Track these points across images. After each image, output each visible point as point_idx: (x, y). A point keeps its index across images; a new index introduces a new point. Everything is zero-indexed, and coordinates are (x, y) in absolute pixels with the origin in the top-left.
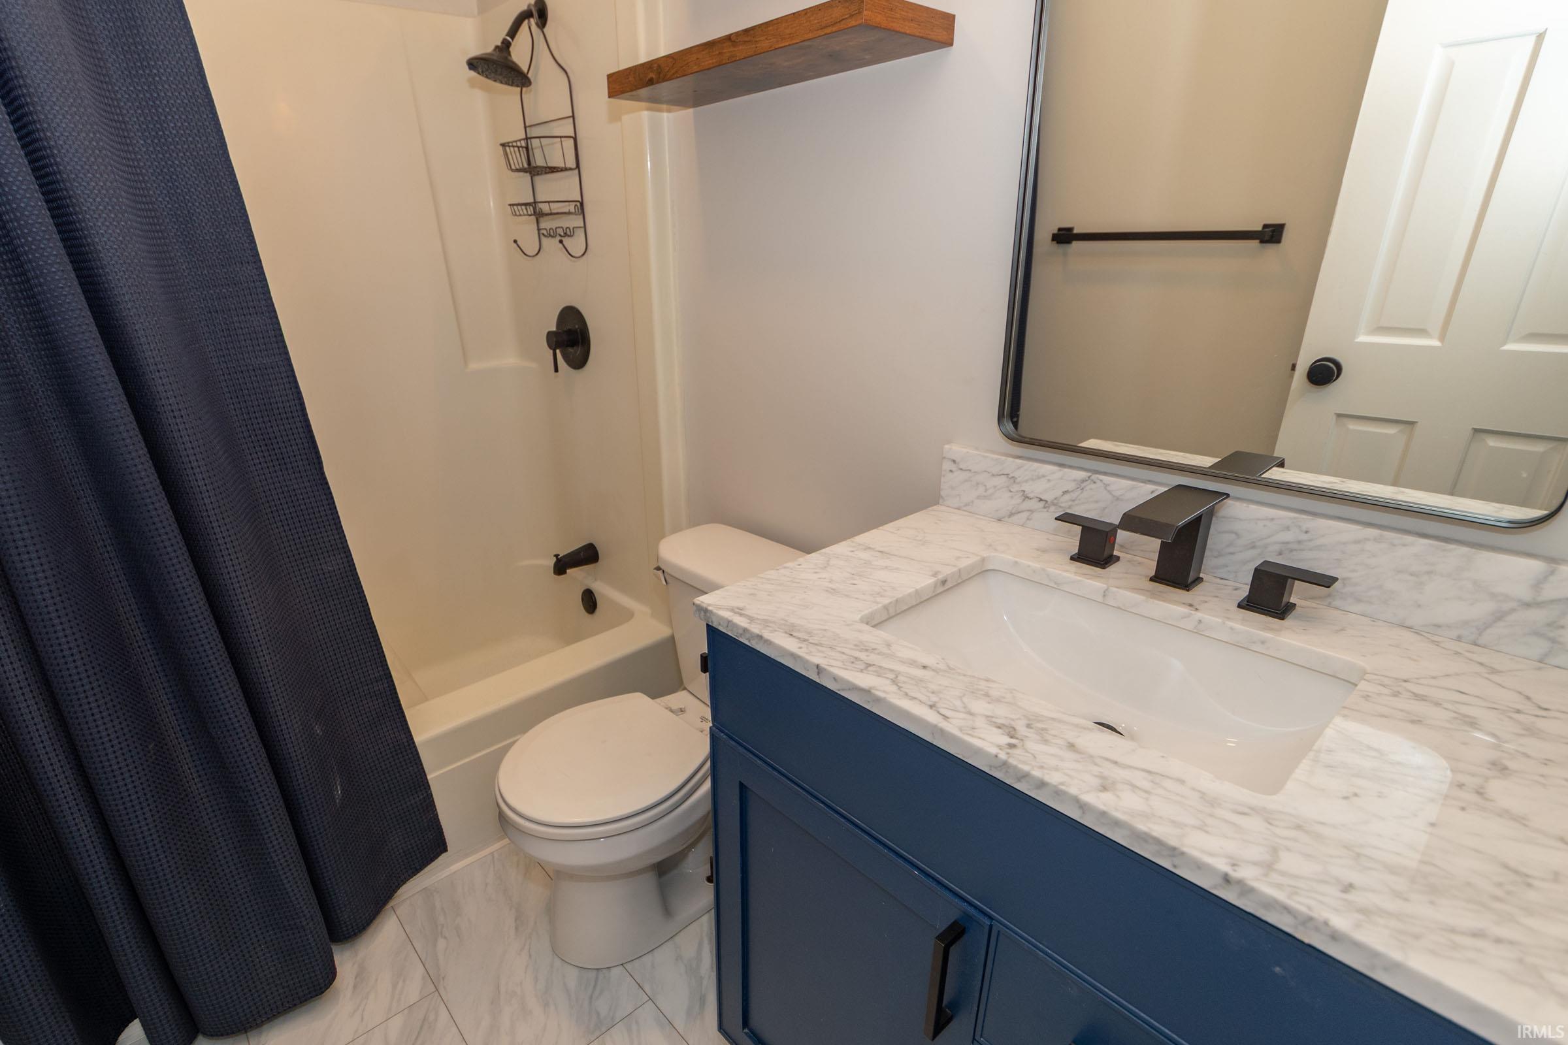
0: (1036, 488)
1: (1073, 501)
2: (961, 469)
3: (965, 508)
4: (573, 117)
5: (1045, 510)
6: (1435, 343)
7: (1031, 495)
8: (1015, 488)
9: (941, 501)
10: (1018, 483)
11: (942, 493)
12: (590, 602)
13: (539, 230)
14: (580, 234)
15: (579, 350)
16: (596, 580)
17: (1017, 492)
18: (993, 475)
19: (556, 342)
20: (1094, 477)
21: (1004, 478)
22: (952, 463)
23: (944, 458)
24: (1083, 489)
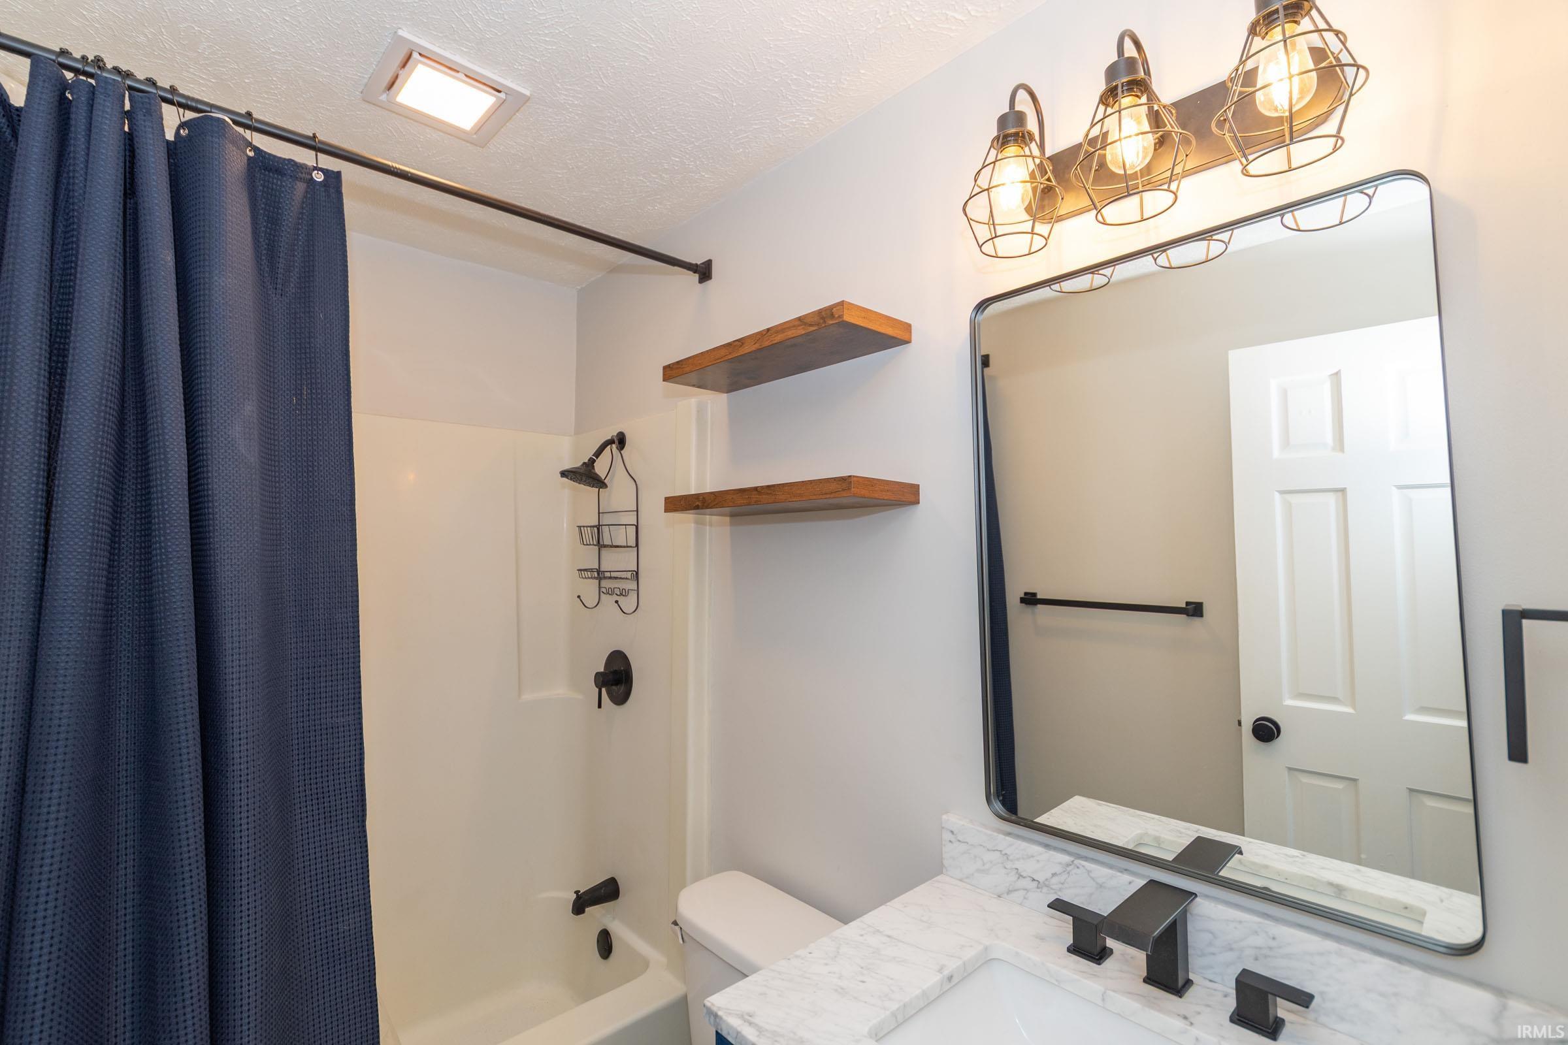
0: (1028, 867)
1: (1062, 884)
2: (959, 841)
3: (965, 880)
4: (637, 511)
5: (1039, 890)
6: (1348, 710)
7: (1024, 874)
8: (1009, 865)
9: (944, 870)
10: (1012, 861)
11: (946, 862)
12: (605, 945)
13: (600, 588)
14: (633, 596)
15: (622, 688)
16: (614, 918)
17: (1012, 869)
18: (988, 850)
19: (603, 681)
20: (1077, 862)
21: (998, 853)
22: (950, 834)
23: (943, 828)
24: (1069, 873)
